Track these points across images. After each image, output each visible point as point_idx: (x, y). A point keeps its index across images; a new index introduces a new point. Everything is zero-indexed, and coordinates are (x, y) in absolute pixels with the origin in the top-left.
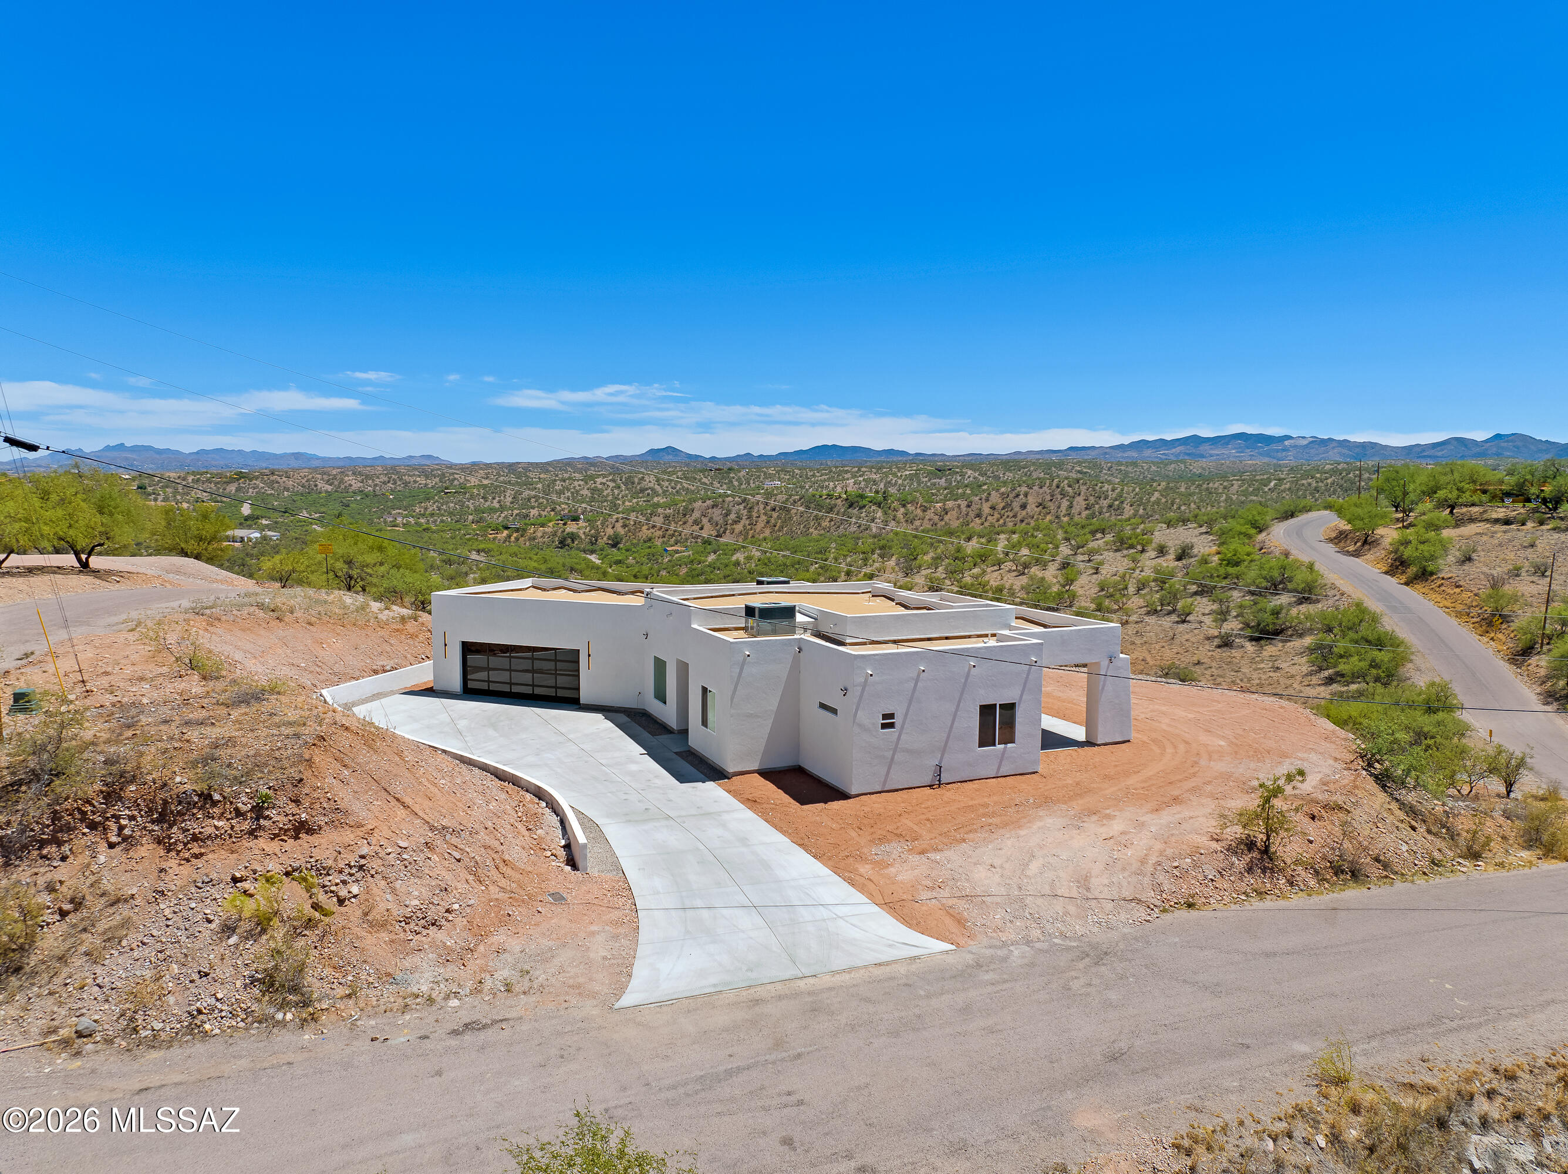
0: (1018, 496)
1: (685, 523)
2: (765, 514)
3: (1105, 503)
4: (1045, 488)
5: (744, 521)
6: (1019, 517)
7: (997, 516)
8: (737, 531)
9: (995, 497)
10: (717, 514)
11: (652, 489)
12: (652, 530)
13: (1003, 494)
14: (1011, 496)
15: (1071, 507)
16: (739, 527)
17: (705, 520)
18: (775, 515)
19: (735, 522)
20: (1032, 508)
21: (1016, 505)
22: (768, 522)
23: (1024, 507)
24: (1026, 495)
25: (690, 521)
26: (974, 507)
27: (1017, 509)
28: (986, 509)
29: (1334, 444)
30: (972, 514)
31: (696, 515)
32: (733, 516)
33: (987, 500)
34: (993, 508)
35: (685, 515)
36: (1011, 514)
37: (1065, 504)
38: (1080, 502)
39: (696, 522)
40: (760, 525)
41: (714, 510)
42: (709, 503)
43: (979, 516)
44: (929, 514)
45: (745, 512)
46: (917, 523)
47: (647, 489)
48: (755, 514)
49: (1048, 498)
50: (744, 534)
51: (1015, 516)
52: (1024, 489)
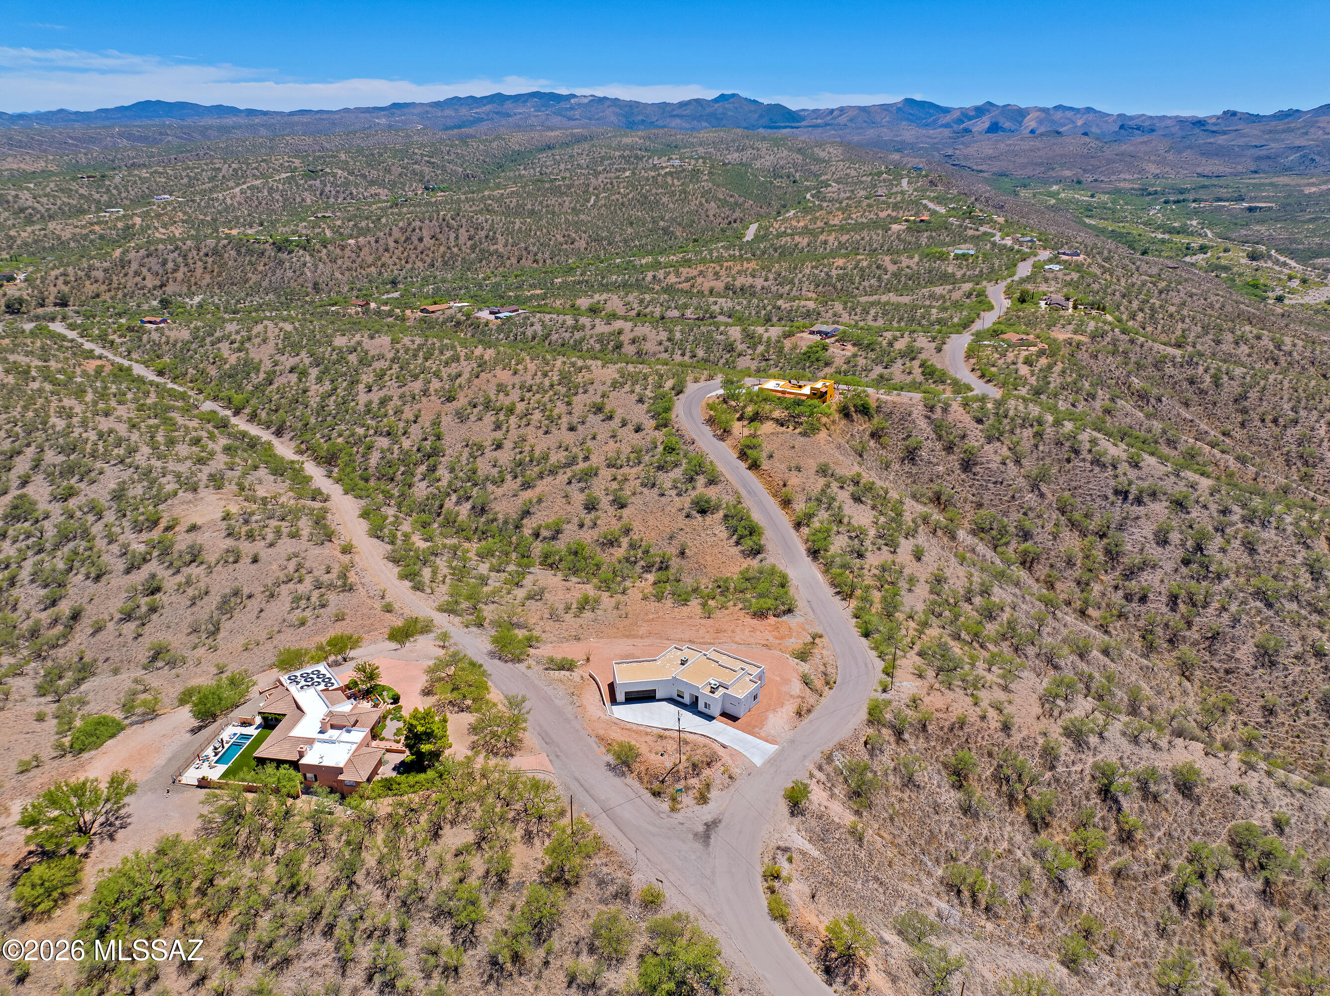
0: (414, 230)
1: (126, 275)
2: (200, 260)
3: (483, 234)
4: (434, 222)
5: (183, 269)
6: (420, 249)
7: (401, 249)
8: (179, 279)
9: (396, 233)
10: (153, 262)
11: (34, 209)
12: (95, 285)
13: (401, 228)
14: (409, 230)
15: (457, 238)
16: (179, 275)
17: (144, 271)
18: (210, 260)
19: (175, 271)
20: (427, 241)
21: (414, 239)
22: (205, 268)
23: (421, 240)
24: (421, 229)
25: (131, 273)
26: (381, 242)
27: (416, 242)
28: (392, 244)
29: (608, 103)
30: (381, 250)
31: (134, 266)
32: (170, 265)
33: (390, 235)
34: (396, 242)
35: (123, 267)
36: (412, 247)
37: (452, 236)
38: (463, 234)
39: (137, 274)
40: (199, 271)
41: (150, 259)
42: (143, 252)
43: (387, 250)
44: (347, 252)
45: (180, 260)
46: (340, 262)
47: (27, 209)
48: (191, 261)
49: (438, 230)
50: (186, 281)
51: (415, 249)
52: (417, 223)
